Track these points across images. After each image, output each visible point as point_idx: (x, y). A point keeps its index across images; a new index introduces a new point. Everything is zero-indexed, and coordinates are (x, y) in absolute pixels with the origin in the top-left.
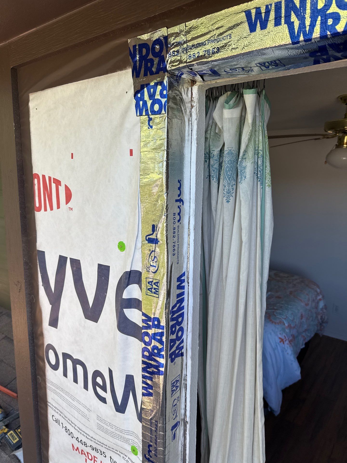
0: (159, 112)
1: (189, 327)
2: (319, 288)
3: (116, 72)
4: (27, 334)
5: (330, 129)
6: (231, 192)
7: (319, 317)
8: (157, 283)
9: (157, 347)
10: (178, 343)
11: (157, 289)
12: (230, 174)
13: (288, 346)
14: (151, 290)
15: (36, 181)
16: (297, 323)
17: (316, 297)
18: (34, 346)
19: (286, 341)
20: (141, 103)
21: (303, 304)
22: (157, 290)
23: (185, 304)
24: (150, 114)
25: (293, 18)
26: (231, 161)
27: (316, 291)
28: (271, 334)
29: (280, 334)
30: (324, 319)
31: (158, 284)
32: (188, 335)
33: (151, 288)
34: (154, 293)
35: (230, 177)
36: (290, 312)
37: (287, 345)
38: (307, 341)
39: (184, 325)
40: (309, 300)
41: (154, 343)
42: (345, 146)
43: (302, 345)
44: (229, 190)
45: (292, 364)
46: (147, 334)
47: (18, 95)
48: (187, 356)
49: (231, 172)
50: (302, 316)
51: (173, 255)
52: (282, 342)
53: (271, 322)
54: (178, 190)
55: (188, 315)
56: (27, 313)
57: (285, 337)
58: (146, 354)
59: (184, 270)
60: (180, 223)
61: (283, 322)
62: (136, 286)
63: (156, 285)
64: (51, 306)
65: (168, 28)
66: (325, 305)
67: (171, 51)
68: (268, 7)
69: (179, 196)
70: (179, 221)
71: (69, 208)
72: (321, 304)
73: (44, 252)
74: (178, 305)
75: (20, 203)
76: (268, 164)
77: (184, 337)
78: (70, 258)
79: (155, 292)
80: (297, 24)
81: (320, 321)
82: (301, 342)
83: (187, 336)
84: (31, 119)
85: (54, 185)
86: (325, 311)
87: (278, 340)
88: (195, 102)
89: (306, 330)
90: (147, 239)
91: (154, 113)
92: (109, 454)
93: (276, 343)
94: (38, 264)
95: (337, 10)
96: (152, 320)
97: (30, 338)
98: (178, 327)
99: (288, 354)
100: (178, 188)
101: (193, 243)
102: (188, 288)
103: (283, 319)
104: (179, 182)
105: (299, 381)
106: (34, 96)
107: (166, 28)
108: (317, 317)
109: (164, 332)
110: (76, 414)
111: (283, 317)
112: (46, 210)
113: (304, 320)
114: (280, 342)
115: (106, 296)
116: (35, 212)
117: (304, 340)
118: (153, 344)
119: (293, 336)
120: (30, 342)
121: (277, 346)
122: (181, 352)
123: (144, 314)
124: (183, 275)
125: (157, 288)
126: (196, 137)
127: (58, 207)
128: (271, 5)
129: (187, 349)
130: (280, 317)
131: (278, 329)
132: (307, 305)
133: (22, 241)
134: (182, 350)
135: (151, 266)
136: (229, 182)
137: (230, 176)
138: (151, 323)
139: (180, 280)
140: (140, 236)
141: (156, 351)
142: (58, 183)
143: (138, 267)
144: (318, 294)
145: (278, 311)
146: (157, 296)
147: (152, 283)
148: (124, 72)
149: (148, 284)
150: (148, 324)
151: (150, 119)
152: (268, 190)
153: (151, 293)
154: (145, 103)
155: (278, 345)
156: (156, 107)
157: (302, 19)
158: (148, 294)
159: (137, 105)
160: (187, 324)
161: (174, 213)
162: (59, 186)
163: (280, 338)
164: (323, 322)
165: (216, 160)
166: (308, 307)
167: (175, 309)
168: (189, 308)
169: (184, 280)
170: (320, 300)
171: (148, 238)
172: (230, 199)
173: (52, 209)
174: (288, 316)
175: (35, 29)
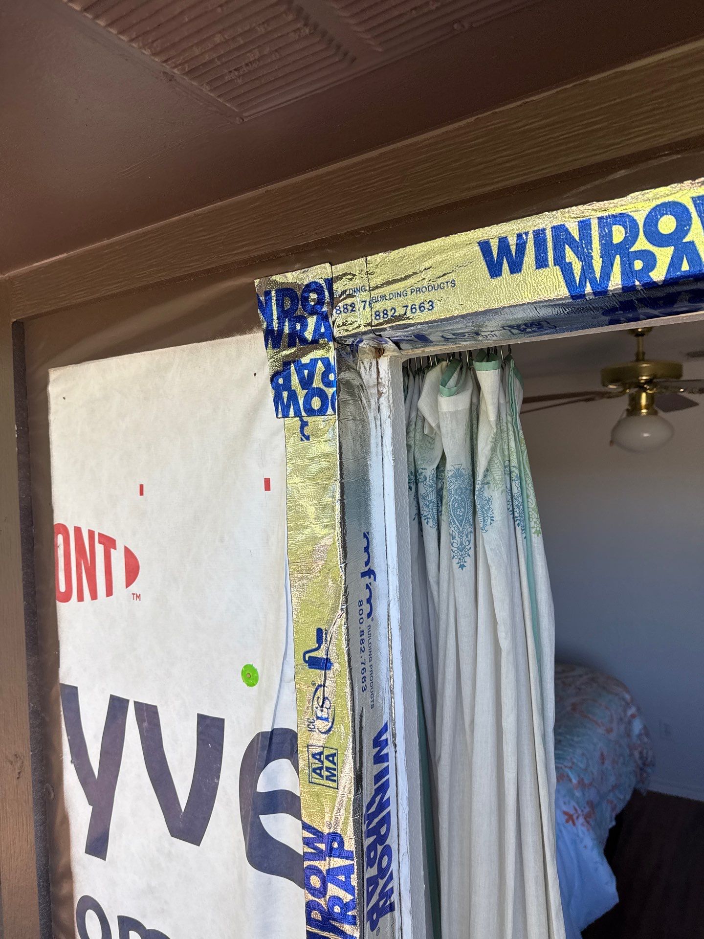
0: (322, 411)
1: (401, 843)
2: (628, 692)
3: (233, 336)
4: (34, 876)
5: (612, 382)
6: (466, 547)
7: (636, 754)
8: (333, 755)
9: (339, 899)
10: (382, 882)
11: (334, 769)
12: (461, 514)
13: (584, 829)
14: (321, 771)
15: (60, 539)
16: (595, 773)
17: (625, 711)
18: (49, 903)
19: (578, 818)
20: (285, 394)
21: (601, 730)
22: (333, 771)
23: (390, 793)
24: (303, 414)
25: (570, 255)
26: (461, 488)
27: (624, 699)
29: (565, 803)
30: (647, 759)
31: (335, 758)
32: (401, 860)
33: (321, 769)
34: (328, 778)
35: (463, 520)
36: (579, 751)
37: (581, 828)
38: (618, 811)
39: (391, 841)
40: (611, 721)
41: (333, 890)
42: (644, 411)
43: (611, 821)
44: (462, 544)
45: (596, 869)
46: (317, 871)
47: (25, 370)
48: (402, 909)
49: (462, 510)
50: (602, 757)
51: (363, 691)
52: (571, 822)
54: (365, 552)
55: (397, 816)
56: (36, 826)
57: (576, 810)
58: (316, 915)
59: (386, 718)
60: (372, 620)
61: (568, 776)
62: (284, 764)
63: (330, 761)
64: (91, 807)
65: (332, 265)
66: (645, 728)
67: (341, 304)
68: (522, 238)
69: (367, 563)
70: (369, 615)
71: (134, 594)
72: (637, 726)
73: (76, 688)
74: (377, 799)
75: (24, 585)
76: (531, 491)
77: (394, 867)
78: (135, 703)
79: (330, 776)
80: (577, 267)
81: (640, 762)
82: (608, 815)
83: (399, 863)
84: (52, 417)
85: (99, 549)
86: (646, 740)
87: (562, 818)
88: (384, 385)
89: (615, 787)
90: (307, 659)
91: (310, 412)
94: (62, 713)
95: (649, 247)
96: (325, 839)
97: (42, 884)
98: (380, 848)
99: (585, 847)
100: (365, 548)
101: (400, 657)
102: (395, 757)
103: (566, 769)
104: (365, 536)
105: (617, 906)
106: (59, 373)
107: (328, 265)
108: (631, 755)
109: (353, 864)
111: (565, 764)
112: (81, 598)
113: (608, 764)
114: (567, 821)
115: (217, 784)
116: (57, 602)
117: (613, 809)
118: (330, 893)
119: (591, 804)
120: (40, 895)
121: (561, 831)
122: (388, 902)
123: (306, 827)
124: (384, 731)
125: (334, 767)
126: (392, 448)
127: (109, 593)
128: (527, 234)
129: (400, 893)
130: (560, 765)
132: (609, 731)
133: (28, 665)
134: (392, 898)
135: (318, 718)
136: (461, 529)
137: (461, 518)
138: (322, 846)
139: (379, 743)
140: (291, 652)
141: (337, 909)
142: (109, 543)
143: (289, 721)
144: (627, 705)
146: (334, 785)
147: (322, 756)
148: (247, 337)
149: (312, 760)
150: (316, 848)
151: (304, 424)
152: (537, 542)
153: (321, 778)
154: (293, 396)
155: (562, 828)
156: (316, 403)
157: (586, 259)
158: (314, 780)
159: (277, 399)
160: (398, 836)
161: (360, 601)
162: (112, 550)
163: (565, 813)
164: (644, 764)
165: (431, 486)
166: (613, 736)
167: (373, 809)
168: (400, 801)
169: (387, 740)
170: (633, 716)
171: (310, 657)
172: (465, 562)
173: (94, 596)
174: (575, 761)
175: (65, 255)
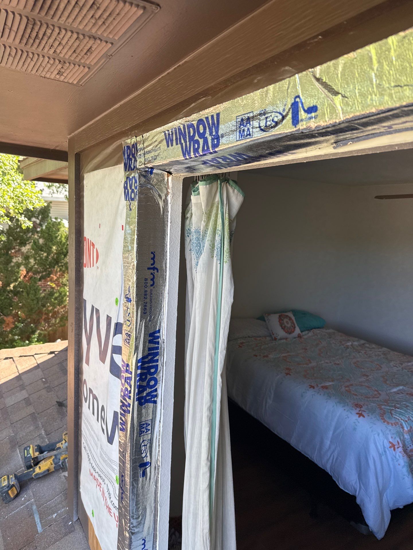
0: (134, 199)
9: (128, 389)
11: (129, 340)
13: (401, 455)
15: (85, 243)
19: (398, 448)
20: (127, 191)
24: (130, 200)
25: (182, 140)
26: (198, 238)
28: (378, 435)
29: (392, 438)
34: (128, 343)
37: (399, 453)
44: (197, 262)
49: (198, 247)
51: (144, 314)
52: (392, 448)
53: (382, 421)
54: (152, 260)
57: (398, 443)
58: (122, 394)
60: (154, 287)
61: (401, 425)
62: (120, 335)
63: (129, 337)
65: (136, 137)
67: (138, 154)
68: (172, 131)
69: (153, 264)
70: (152, 285)
71: (97, 267)
73: (86, 301)
74: (150, 357)
78: (96, 308)
80: (184, 145)
84: (84, 194)
85: (92, 248)
87: (387, 445)
88: (170, 189)
90: (126, 298)
91: (132, 199)
92: (107, 481)
93: (384, 447)
94: (83, 310)
95: (198, 138)
96: (126, 366)
99: (399, 464)
100: (152, 258)
102: (164, 344)
103: (402, 421)
104: (152, 253)
106: (86, 176)
109: (132, 377)
110: (93, 443)
111: (403, 418)
112: (88, 267)
114: (390, 447)
118: (125, 386)
121: (385, 451)
123: (123, 360)
124: (158, 332)
127: (93, 266)
128: (173, 129)
130: (398, 418)
131: (390, 431)
134: (155, 399)
135: (127, 320)
136: (197, 256)
137: (197, 251)
139: (153, 335)
140: (123, 294)
141: (127, 392)
142: (93, 245)
143: (121, 320)
145: (399, 410)
146: (129, 346)
147: (128, 334)
148: (121, 165)
149: (125, 336)
150: (124, 369)
151: (130, 204)
155: (387, 450)
156: (133, 196)
158: (125, 343)
159: (125, 193)
160: (163, 376)
162: (94, 249)
163: (390, 442)
169: (159, 336)
173: (90, 267)
